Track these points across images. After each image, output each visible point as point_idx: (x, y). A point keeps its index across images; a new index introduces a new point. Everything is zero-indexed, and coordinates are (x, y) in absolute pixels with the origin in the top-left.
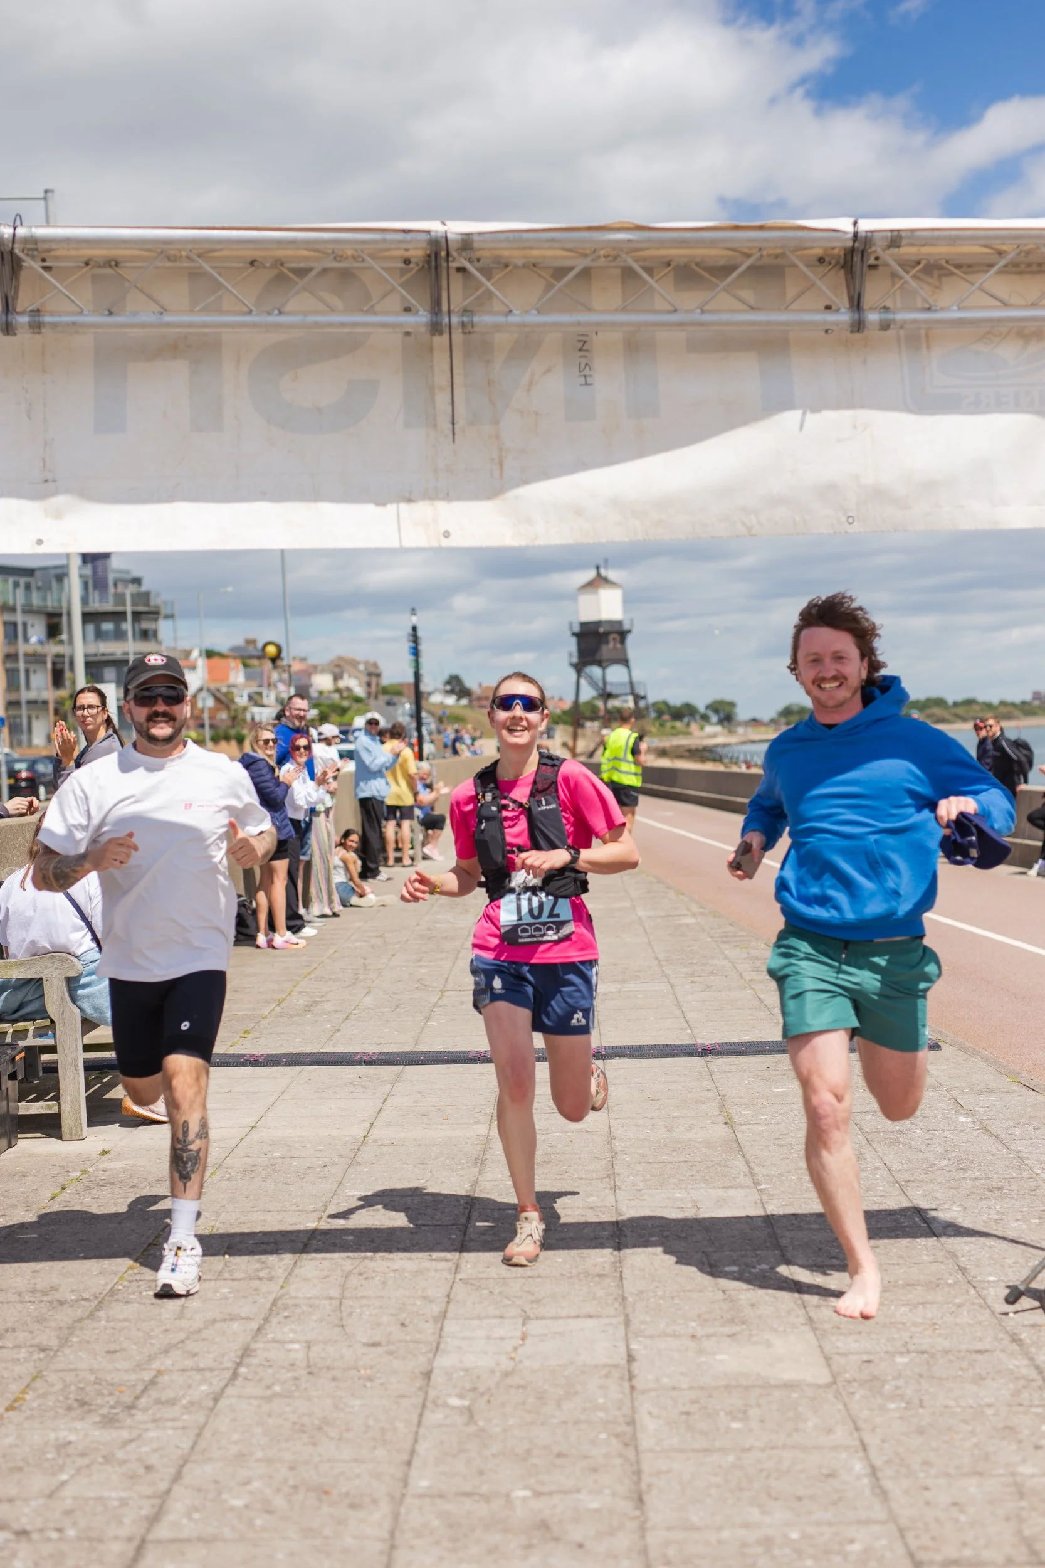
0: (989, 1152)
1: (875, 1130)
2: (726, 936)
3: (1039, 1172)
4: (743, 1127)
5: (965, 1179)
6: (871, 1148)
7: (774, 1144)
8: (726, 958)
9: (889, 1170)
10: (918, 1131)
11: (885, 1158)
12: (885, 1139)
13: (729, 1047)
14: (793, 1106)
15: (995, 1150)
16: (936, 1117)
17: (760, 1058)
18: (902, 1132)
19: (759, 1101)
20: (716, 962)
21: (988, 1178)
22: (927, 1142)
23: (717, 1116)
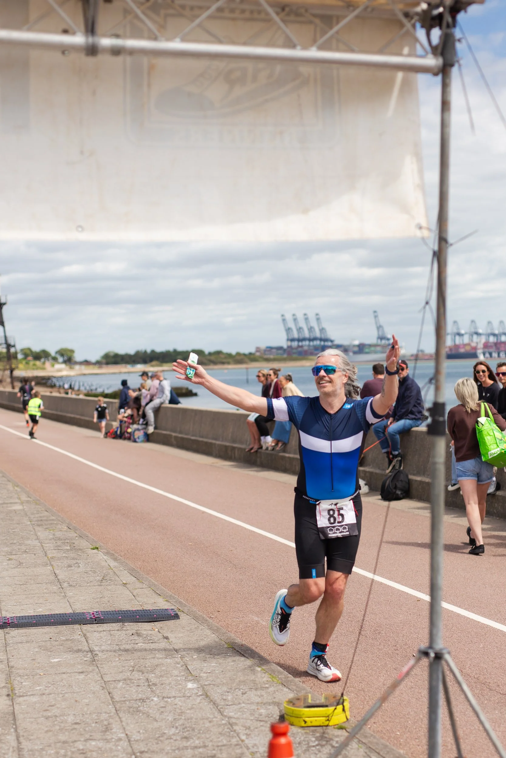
0: (207, 719)
1: (123, 699)
2: (41, 520)
3: (243, 737)
4: (21, 699)
5: (186, 748)
6: (117, 719)
7: (43, 716)
8: (38, 539)
9: (129, 741)
10: (155, 699)
11: (127, 728)
12: (130, 707)
13: (24, 621)
14: (64, 676)
15: (212, 716)
16: (170, 683)
17: (46, 629)
18: (143, 700)
19: (38, 671)
20: (29, 542)
21: (205, 746)
22: (162, 710)
23: (4, 687)
